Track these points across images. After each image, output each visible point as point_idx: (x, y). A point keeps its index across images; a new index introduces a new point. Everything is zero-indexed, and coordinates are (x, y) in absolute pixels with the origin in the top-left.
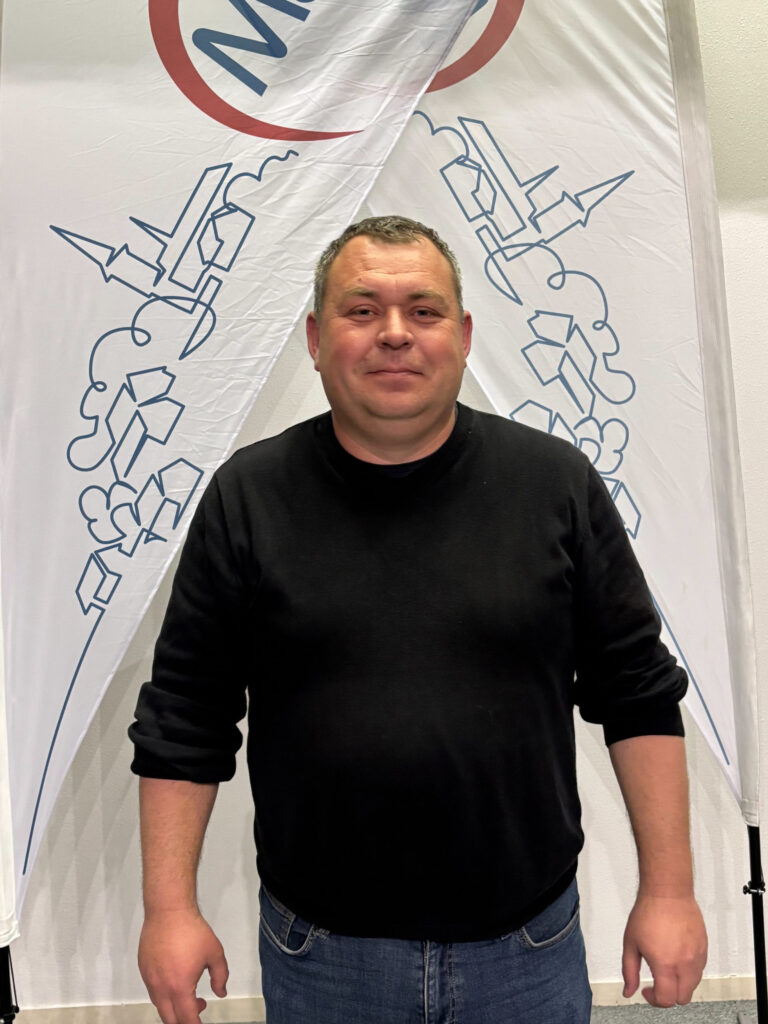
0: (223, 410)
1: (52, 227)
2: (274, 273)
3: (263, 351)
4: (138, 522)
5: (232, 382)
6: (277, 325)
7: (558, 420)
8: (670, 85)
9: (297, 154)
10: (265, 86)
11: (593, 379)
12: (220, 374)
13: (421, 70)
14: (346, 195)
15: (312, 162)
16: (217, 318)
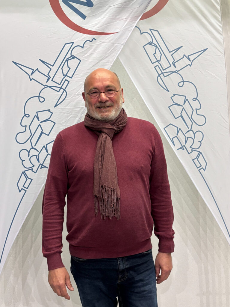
0: (68, 125)
1: (13, 62)
4: (39, 162)
5: (72, 115)
7: (180, 130)
8: (220, 20)
9: (96, 40)
10: (86, 17)
11: (192, 117)
12: (68, 113)
13: (137, 13)
14: (112, 54)
15: (101, 43)
16: (67, 94)
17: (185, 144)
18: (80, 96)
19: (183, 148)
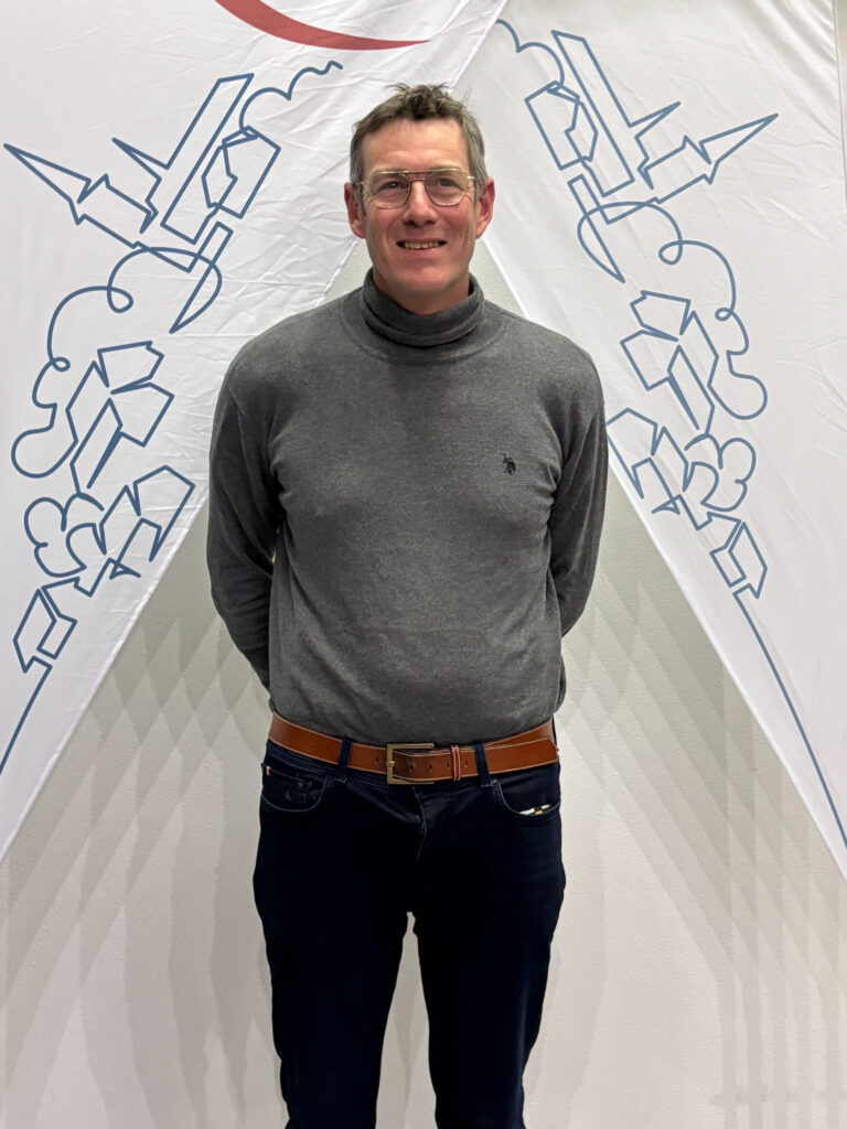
1: (6, 146)
2: (302, 223)
4: (104, 551)
7: (664, 435)
9: (340, 67)
11: (713, 385)
15: (360, 79)
16: (223, 280)
17: (684, 490)
18: (273, 289)
19: (675, 504)
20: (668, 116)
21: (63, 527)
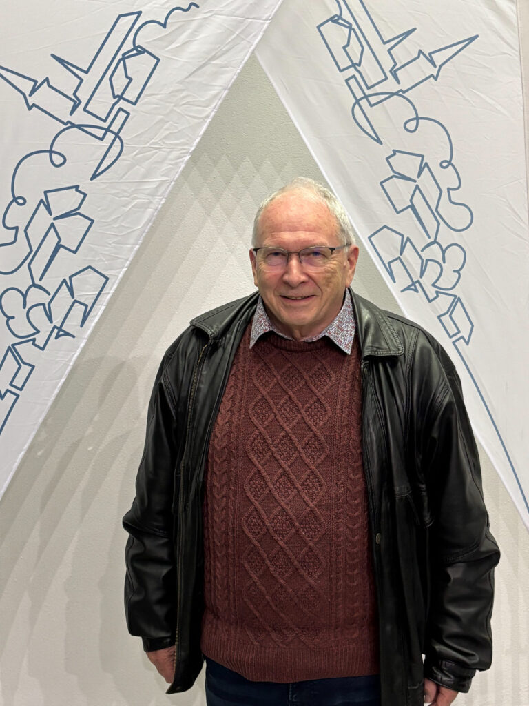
0: (127, 225)
2: (175, 108)
3: (162, 176)
4: (51, 320)
5: (136, 201)
6: (175, 154)
7: (408, 243)
9: (198, 6)
11: (439, 210)
12: (125, 194)
14: (239, 44)
15: (210, 14)
16: (124, 145)
17: (421, 277)
18: (157, 151)
19: (415, 287)
20: (409, 37)
21: (24, 307)
